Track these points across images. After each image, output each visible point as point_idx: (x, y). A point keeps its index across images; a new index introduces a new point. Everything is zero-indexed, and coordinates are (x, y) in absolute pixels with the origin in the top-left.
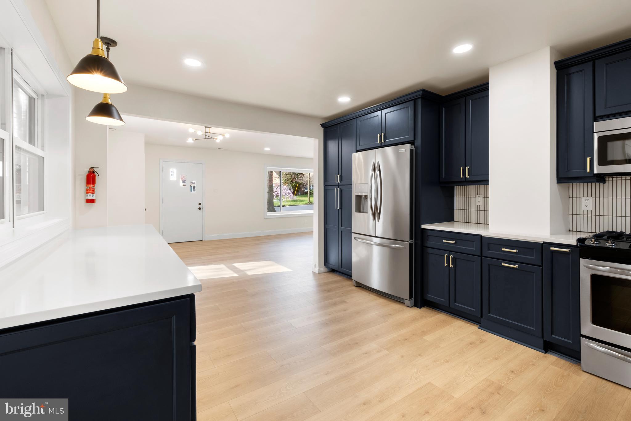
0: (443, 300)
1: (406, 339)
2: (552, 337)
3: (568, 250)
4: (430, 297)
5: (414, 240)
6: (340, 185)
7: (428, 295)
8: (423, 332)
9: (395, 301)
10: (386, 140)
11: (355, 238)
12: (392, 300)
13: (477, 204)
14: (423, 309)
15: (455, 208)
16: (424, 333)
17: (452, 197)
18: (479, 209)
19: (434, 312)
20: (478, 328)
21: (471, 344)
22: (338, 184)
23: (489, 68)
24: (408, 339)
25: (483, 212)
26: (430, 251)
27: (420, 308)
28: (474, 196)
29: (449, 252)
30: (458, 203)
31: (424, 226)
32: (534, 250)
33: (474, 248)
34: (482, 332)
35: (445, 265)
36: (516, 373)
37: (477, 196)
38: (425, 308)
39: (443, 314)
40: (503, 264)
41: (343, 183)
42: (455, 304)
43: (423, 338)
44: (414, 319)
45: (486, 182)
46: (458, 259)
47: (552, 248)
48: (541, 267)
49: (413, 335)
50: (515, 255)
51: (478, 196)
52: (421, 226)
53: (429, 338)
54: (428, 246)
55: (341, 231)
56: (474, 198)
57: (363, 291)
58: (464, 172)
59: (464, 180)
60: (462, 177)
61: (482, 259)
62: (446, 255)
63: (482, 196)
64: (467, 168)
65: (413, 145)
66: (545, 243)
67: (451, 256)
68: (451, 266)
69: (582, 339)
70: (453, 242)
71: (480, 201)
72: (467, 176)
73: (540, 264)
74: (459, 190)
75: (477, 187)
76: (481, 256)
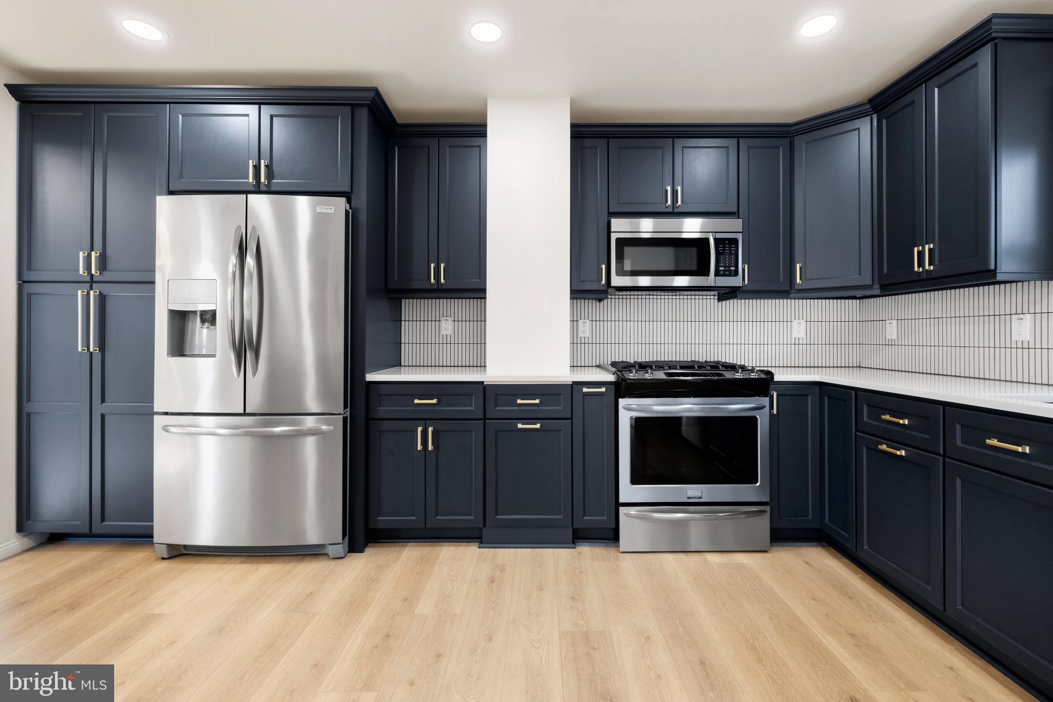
0: (414, 518)
1: (388, 636)
2: (585, 520)
3: (603, 390)
4: (384, 520)
5: (348, 409)
6: (96, 282)
7: (379, 518)
8: (405, 600)
9: (298, 557)
10: (273, 179)
11: (165, 429)
12: (291, 558)
13: (443, 332)
14: (370, 552)
15: (403, 341)
16: (409, 601)
17: (397, 320)
18: (445, 342)
19: (392, 549)
20: (479, 548)
21: (492, 582)
22: (88, 279)
23: (487, 98)
24: (390, 634)
25: (452, 345)
26: (385, 425)
27: (362, 551)
28: (438, 319)
29: (425, 421)
30: (410, 332)
31: (371, 377)
32: (562, 396)
33: (472, 408)
34: (489, 552)
35: (419, 447)
36: (579, 598)
37: (443, 319)
38: (370, 547)
39: (411, 546)
40: (520, 426)
41: (108, 276)
42: (437, 518)
43: (416, 612)
44: (368, 581)
46: (443, 431)
47: (585, 390)
48: (571, 421)
49: (393, 616)
50: (536, 408)
51: (445, 318)
52: (364, 377)
53: (425, 606)
54: (382, 416)
55: (103, 416)
56: (437, 323)
57: (197, 562)
58: (437, 273)
59: (436, 287)
60: (432, 281)
61: (485, 422)
62: (420, 429)
63: (450, 319)
64: (442, 265)
65: (349, 201)
66: (575, 383)
67: (430, 429)
68: (430, 447)
69: (621, 509)
70: (434, 401)
71: (447, 327)
72: (442, 281)
73: (569, 416)
74: (410, 308)
75: (444, 305)
76: (485, 419)
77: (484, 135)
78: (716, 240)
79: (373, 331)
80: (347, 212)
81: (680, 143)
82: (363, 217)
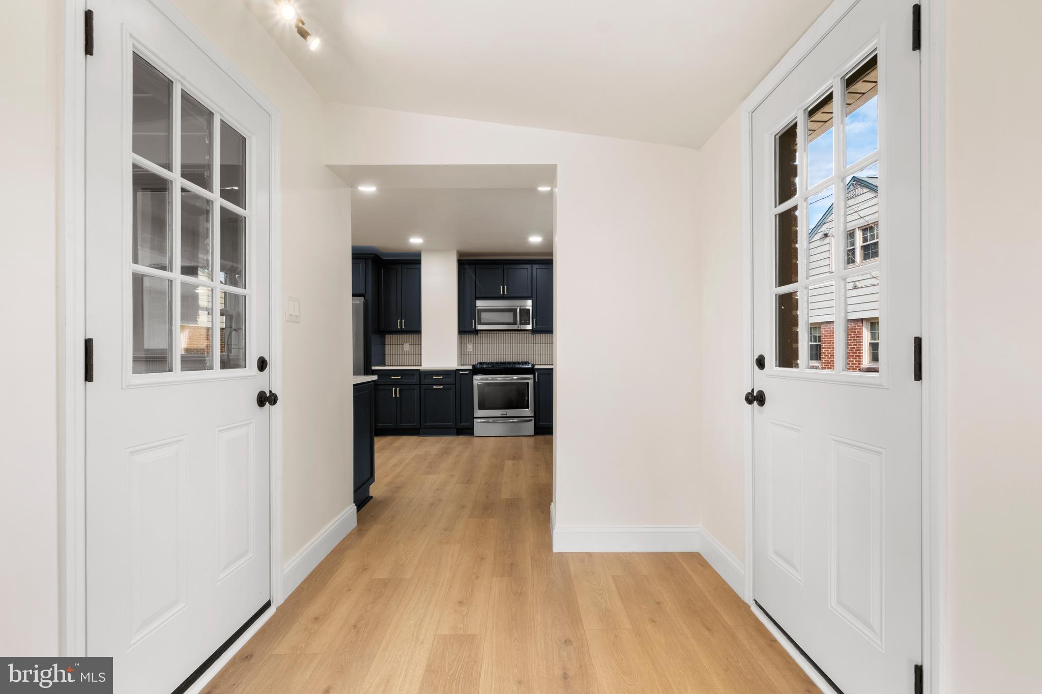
0: (392, 424)
2: (461, 425)
3: (468, 372)
7: (378, 424)
13: (404, 349)
15: (386, 354)
17: (384, 344)
18: (406, 354)
23: (421, 250)
25: (409, 356)
26: (380, 387)
28: (402, 343)
29: (396, 385)
30: (388, 349)
31: (374, 368)
32: (451, 375)
33: (415, 380)
35: (394, 396)
37: (405, 343)
40: (434, 387)
42: (401, 424)
45: (418, 332)
46: (403, 389)
47: (461, 372)
48: (455, 385)
50: (441, 380)
52: (371, 368)
54: (378, 383)
56: (402, 345)
58: (401, 324)
59: (400, 330)
60: (399, 327)
61: (420, 386)
62: (394, 389)
63: (409, 343)
64: (403, 321)
65: (365, 298)
66: (457, 370)
67: (398, 388)
68: (398, 396)
69: (474, 419)
70: (400, 377)
71: (407, 347)
72: (403, 327)
73: (454, 383)
74: (389, 338)
75: (405, 336)
76: (420, 384)
77: (420, 263)
78: (520, 309)
79: (374, 349)
80: (364, 302)
81: (506, 267)
82: (370, 303)
